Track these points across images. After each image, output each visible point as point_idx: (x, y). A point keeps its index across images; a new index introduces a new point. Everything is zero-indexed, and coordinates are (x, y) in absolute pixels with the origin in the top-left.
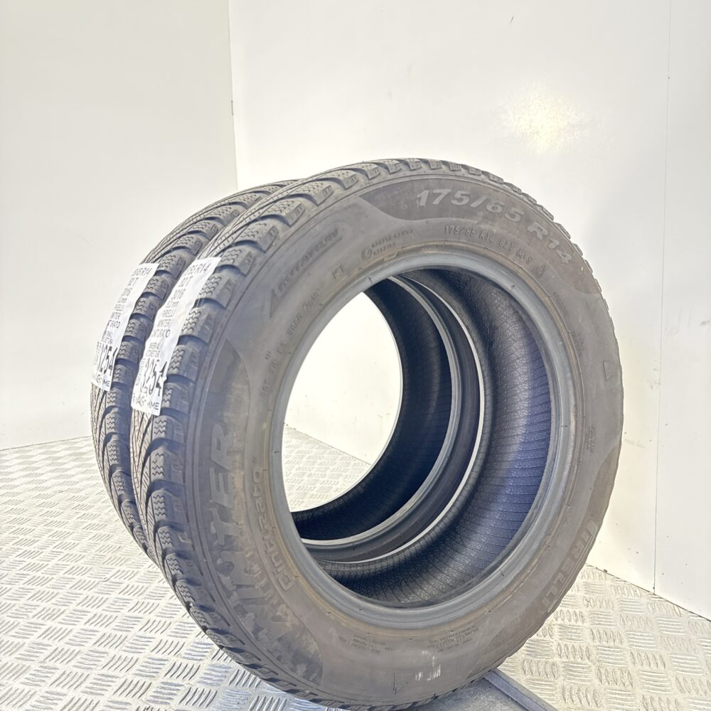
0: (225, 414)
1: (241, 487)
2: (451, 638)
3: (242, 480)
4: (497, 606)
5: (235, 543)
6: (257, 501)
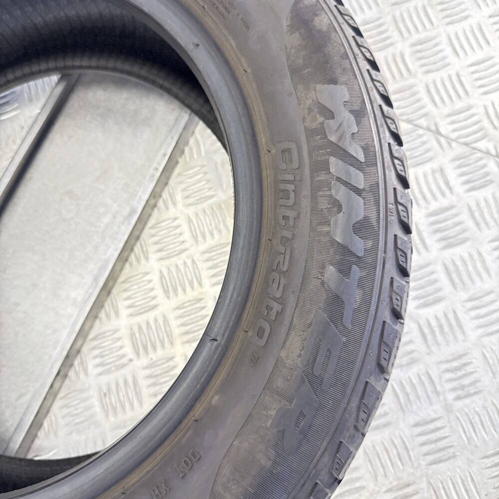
0: (269, 463)
1: (293, 334)
3: (287, 344)
5: (338, 257)
6: (278, 295)
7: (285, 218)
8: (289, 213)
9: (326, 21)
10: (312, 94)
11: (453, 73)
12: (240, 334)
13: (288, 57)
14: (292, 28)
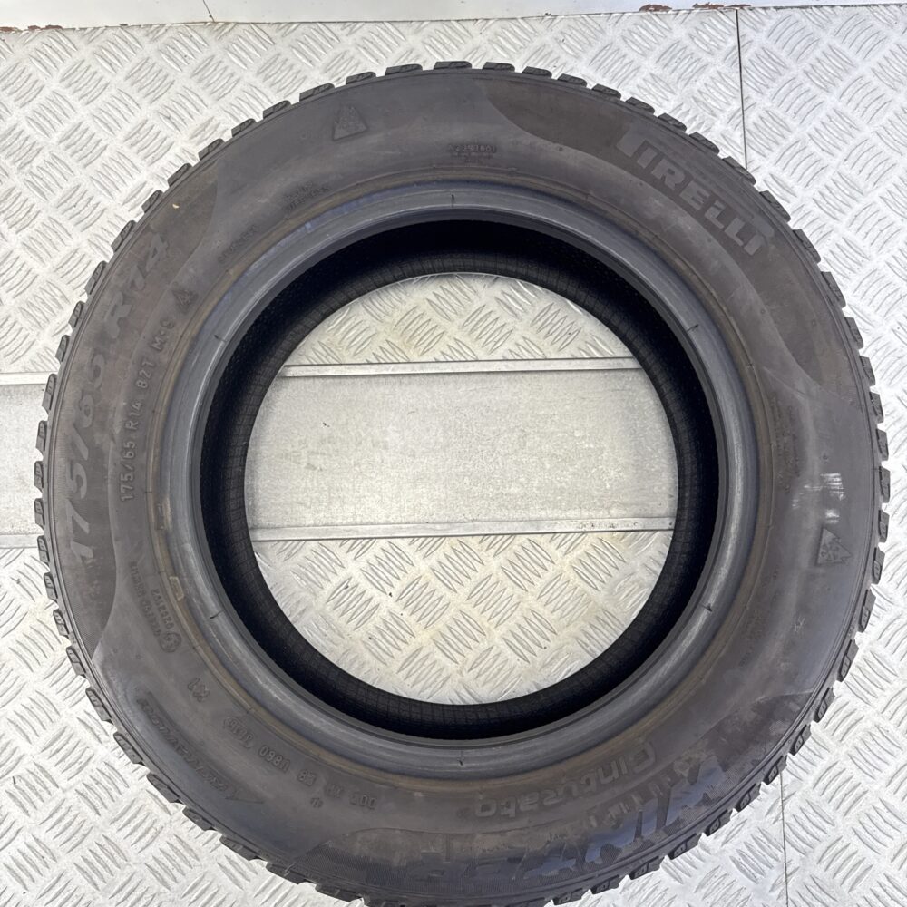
1: (498, 837)
2: (782, 447)
3: (488, 836)
4: (743, 348)
6: (522, 808)
7: (588, 782)
8: (593, 783)
9: (782, 730)
10: (704, 756)
11: (865, 785)
12: (476, 786)
13: (729, 717)
14: (759, 708)
